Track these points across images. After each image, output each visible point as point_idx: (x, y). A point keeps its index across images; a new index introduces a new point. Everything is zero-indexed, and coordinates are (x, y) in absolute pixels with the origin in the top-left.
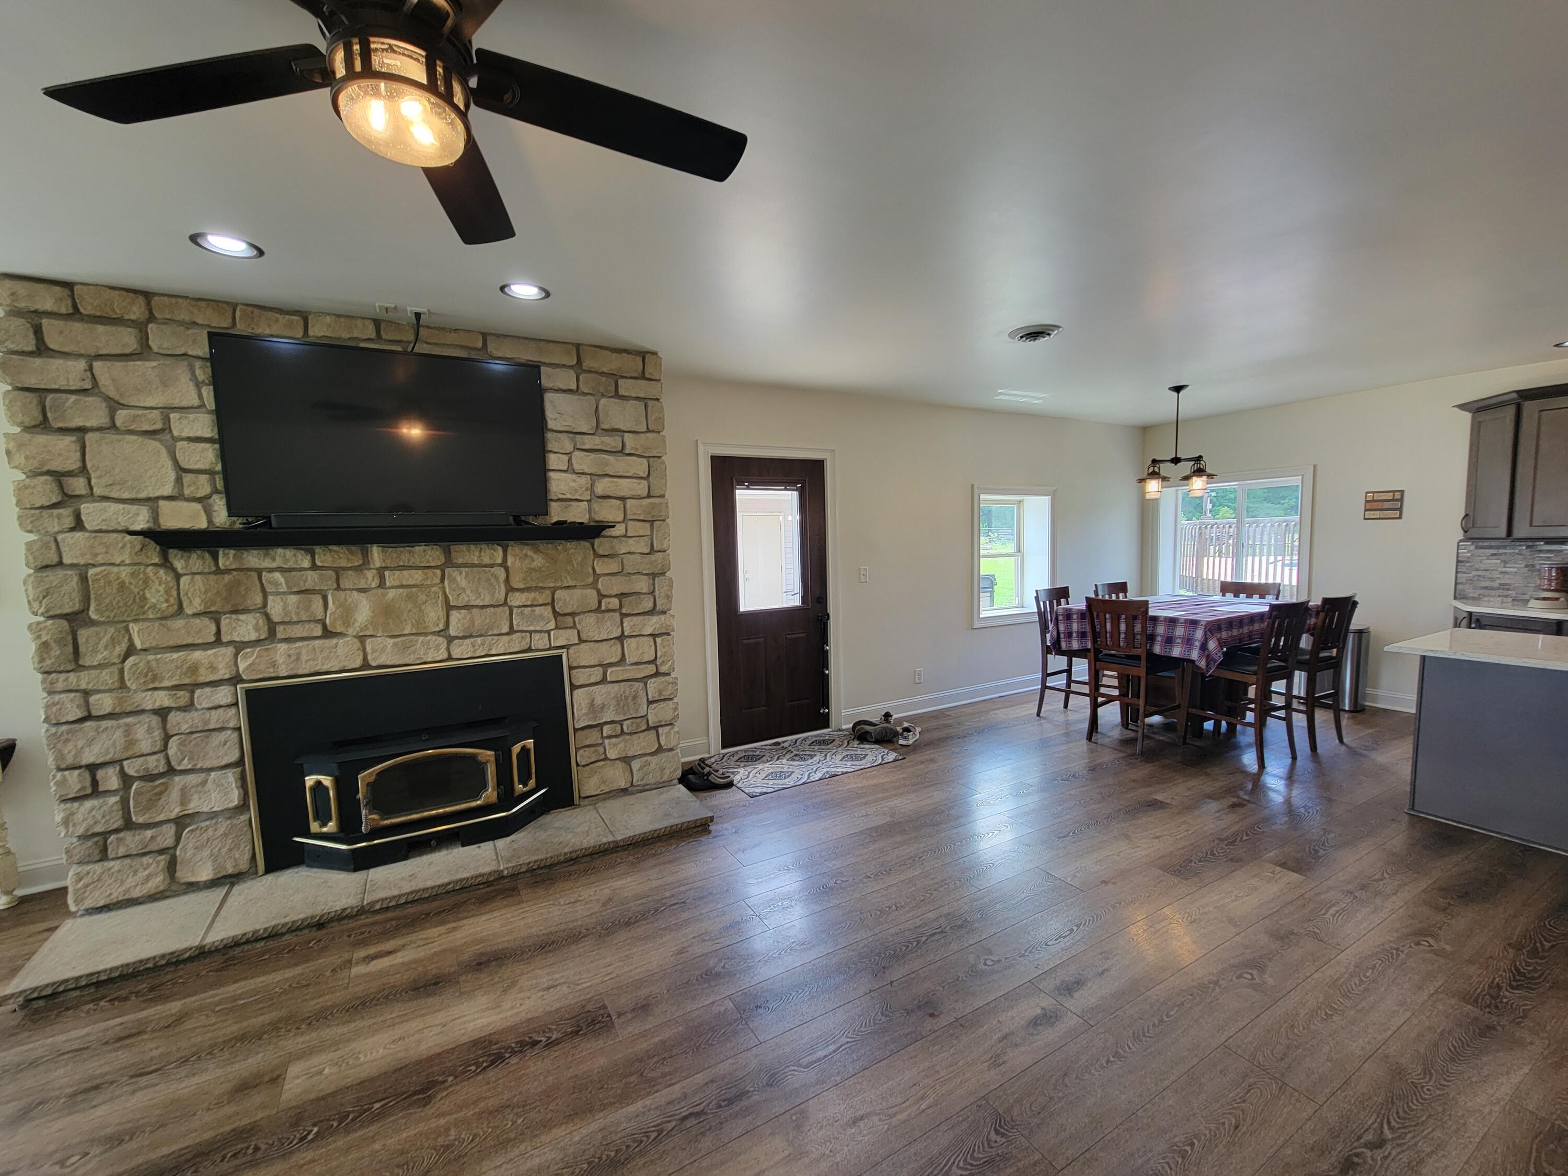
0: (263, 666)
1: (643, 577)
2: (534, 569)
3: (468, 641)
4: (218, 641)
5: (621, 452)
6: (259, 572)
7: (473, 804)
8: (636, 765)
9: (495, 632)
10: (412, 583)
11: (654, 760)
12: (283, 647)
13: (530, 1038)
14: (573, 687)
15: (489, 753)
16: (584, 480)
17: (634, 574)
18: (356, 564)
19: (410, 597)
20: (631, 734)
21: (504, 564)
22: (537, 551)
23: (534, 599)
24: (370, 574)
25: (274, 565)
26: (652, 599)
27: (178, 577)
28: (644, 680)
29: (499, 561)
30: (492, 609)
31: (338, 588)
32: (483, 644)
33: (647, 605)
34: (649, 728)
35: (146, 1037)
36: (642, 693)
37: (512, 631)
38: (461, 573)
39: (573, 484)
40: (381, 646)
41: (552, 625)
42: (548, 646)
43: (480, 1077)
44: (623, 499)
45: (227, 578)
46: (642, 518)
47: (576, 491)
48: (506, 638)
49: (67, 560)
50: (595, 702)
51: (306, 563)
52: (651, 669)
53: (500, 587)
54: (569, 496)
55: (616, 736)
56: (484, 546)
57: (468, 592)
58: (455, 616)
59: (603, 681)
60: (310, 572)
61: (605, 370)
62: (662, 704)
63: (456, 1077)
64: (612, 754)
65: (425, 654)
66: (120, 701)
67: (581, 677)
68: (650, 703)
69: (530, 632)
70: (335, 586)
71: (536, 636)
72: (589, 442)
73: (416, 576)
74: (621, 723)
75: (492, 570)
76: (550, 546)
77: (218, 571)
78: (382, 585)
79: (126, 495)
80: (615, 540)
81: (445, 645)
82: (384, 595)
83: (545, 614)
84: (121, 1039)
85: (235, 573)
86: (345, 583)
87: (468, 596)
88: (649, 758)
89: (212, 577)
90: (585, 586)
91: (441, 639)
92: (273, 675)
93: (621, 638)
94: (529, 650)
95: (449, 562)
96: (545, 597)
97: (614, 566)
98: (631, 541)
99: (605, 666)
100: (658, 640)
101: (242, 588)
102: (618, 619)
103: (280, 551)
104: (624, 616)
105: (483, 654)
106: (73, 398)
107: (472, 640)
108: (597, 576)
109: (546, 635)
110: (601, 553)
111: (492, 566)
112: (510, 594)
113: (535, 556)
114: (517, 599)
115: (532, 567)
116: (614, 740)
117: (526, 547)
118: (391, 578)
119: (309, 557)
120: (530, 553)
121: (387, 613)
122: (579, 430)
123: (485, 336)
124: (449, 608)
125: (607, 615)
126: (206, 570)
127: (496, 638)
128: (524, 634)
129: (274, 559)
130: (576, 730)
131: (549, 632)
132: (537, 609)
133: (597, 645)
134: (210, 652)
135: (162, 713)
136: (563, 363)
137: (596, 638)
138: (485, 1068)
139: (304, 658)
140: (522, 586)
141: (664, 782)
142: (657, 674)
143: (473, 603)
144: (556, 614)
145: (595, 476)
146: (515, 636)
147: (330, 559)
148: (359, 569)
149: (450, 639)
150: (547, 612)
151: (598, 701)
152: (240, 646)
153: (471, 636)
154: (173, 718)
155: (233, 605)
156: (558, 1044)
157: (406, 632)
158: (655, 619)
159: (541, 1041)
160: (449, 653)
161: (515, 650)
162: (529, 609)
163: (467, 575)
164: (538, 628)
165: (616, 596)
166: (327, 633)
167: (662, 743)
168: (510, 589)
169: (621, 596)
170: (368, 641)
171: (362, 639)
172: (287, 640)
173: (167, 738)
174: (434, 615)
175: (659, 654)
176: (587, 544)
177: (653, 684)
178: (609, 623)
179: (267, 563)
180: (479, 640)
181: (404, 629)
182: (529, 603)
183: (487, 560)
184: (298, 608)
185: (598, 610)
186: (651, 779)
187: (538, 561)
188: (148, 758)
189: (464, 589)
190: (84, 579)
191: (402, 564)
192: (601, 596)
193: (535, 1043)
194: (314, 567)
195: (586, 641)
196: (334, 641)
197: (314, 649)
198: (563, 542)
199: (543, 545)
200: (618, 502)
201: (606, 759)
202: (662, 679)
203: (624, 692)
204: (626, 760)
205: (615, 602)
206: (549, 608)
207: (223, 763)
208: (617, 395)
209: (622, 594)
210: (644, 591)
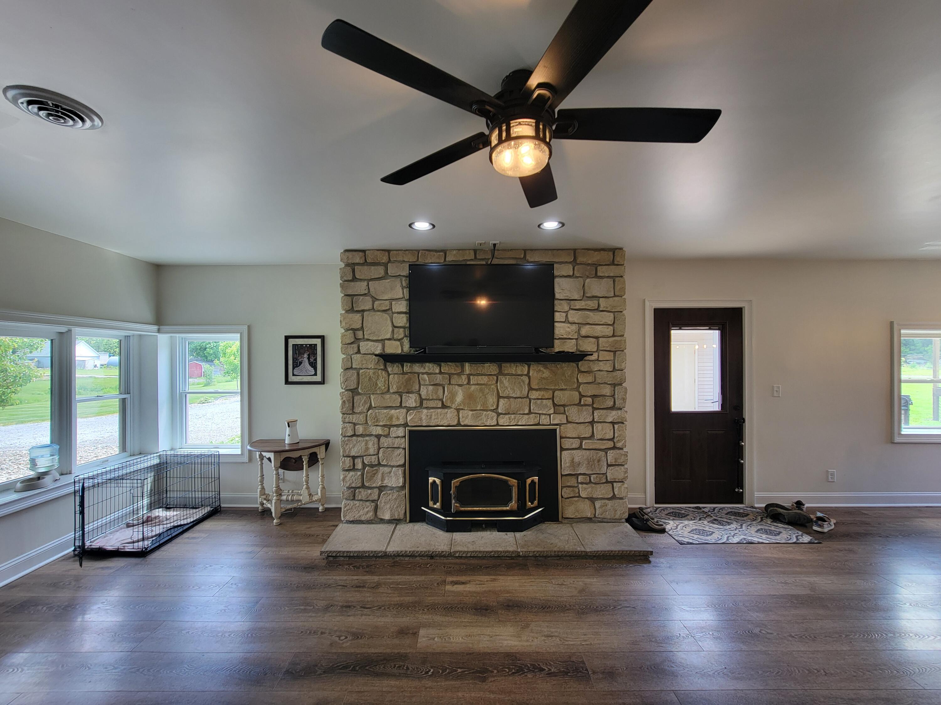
0: (416, 420)
1: (608, 386)
2: (544, 378)
3: (507, 416)
4: (401, 406)
5: (597, 310)
6: (418, 374)
7: (505, 508)
8: (598, 504)
9: (521, 412)
10: (483, 383)
11: (610, 503)
12: (425, 411)
13: (539, 665)
14: (562, 449)
15: (514, 480)
16: (574, 327)
17: (602, 383)
18: (458, 372)
19: (481, 390)
20: (595, 484)
21: (528, 375)
22: (546, 368)
23: (543, 395)
24: (464, 377)
25: (425, 371)
26: (613, 400)
27: (389, 375)
28: (606, 450)
29: (526, 373)
30: (520, 399)
31: (450, 384)
32: (515, 418)
33: (610, 403)
34: (607, 482)
35: (366, 589)
36: (604, 459)
37: (530, 413)
38: (506, 379)
39: (568, 329)
40: (466, 415)
41: (552, 411)
42: (549, 423)
43: (511, 678)
44: (597, 338)
45: (406, 376)
46: (608, 349)
47: (569, 333)
48: (526, 417)
49: (354, 367)
50: (574, 460)
51: (437, 371)
52: (610, 444)
53: (525, 387)
54: (565, 336)
55: (586, 484)
56: (518, 364)
57: (509, 389)
58: (502, 401)
59: (580, 448)
60: (438, 375)
61: (590, 262)
62: (617, 468)
63: (498, 672)
64: (583, 494)
65: (486, 421)
66: (365, 429)
67: (567, 444)
68: (609, 465)
69: (540, 414)
70: (448, 382)
71: (543, 417)
72: (578, 305)
73: (484, 380)
74: (590, 475)
75: (522, 377)
76: (553, 365)
77: (404, 373)
78: (469, 383)
79: (375, 338)
80: (591, 363)
81: (495, 418)
82: (470, 388)
83: (549, 404)
84: (357, 587)
85: (409, 374)
86: (453, 382)
87: (509, 391)
88: (607, 501)
89: (401, 376)
90: (572, 390)
91: (494, 414)
92: (420, 424)
93: (592, 423)
94: (538, 424)
95: (501, 373)
96: (549, 394)
97: (590, 379)
98: (601, 363)
99: (582, 439)
100: (616, 426)
101: (411, 381)
102: (591, 411)
103: (427, 364)
104: (594, 409)
105: (514, 424)
106: (362, 297)
107: (509, 416)
108: (579, 384)
109: (548, 417)
110: (582, 370)
111: (522, 375)
112: (530, 392)
113: (545, 371)
114: (534, 395)
115: (543, 377)
116: (584, 486)
117: (540, 366)
118: (473, 380)
119: (439, 368)
120: (542, 369)
121: (470, 397)
122: (572, 298)
123: (525, 251)
124: (499, 397)
125: (584, 408)
126: (399, 373)
127: (521, 415)
128: (536, 415)
129: (425, 368)
130: (562, 475)
131: (550, 415)
132: (544, 401)
133: (577, 425)
134: (397, 411)
135: (378, 437)
136: (566, 260)
137: (577, 421)
138: (513, 673)
139: (433, 417)
140: (537, 387)
141: (616, 519)
142: (614, 448)
143: (511, 395)
144: (555, 405)
145: (581, 325)
146: (532, 416)
147: (447, 369)
148: (459, 374)
149: (499, 414)
150: (549, 403)
151: (577, 460)
152: (409, 409)
153: (509, 414)
154: (382, 439)
155: (408, 389)
156: (556, 676)
157: (478, 408)
158: (614, 413)
159: (545, 670)
160: (497, 422)
161: (531, 423)
162: (540, 401)
163: (509, 380)
164: (544, 412)
165: (590, 396)
166: (444, 406)
167: (616, 493)
168: (531, 389)
169: (594, 397)
170: (461, 411)
171: (458, 410)
172: (427, 408)
173: (379, 448)
174: (491, 400)
175: (616, 435)
176: (574, 365)
177: (611, 454)
178: (585, 413)
179: (422, 370)
180: (513, 416)
181: (477, 407)
182: (540, 397)
183: (519, 372)
184: (432, 392)
185: (579, 404)
186: (608, 515)
187: (546, 373)
188: (372, 456)
189: (507, 387)
190: (358, 374)
191: (478, 372)
192: (581, 396)
193: (542, 670)
194: (441, 373)
195: (571, 422)
196: (446, 410)
197: (438, 414)
198: (561, 363)
199: (549, 365)
200: (594, 340)
201: (579, 496)
202: (618, 451)
203: (593, 456)
204: (592, 500)
205: (589, 400)
206: (551, 401)
207: (398, 464)
208: (596, 276)
209: (594, 395)
210: (608, 395)
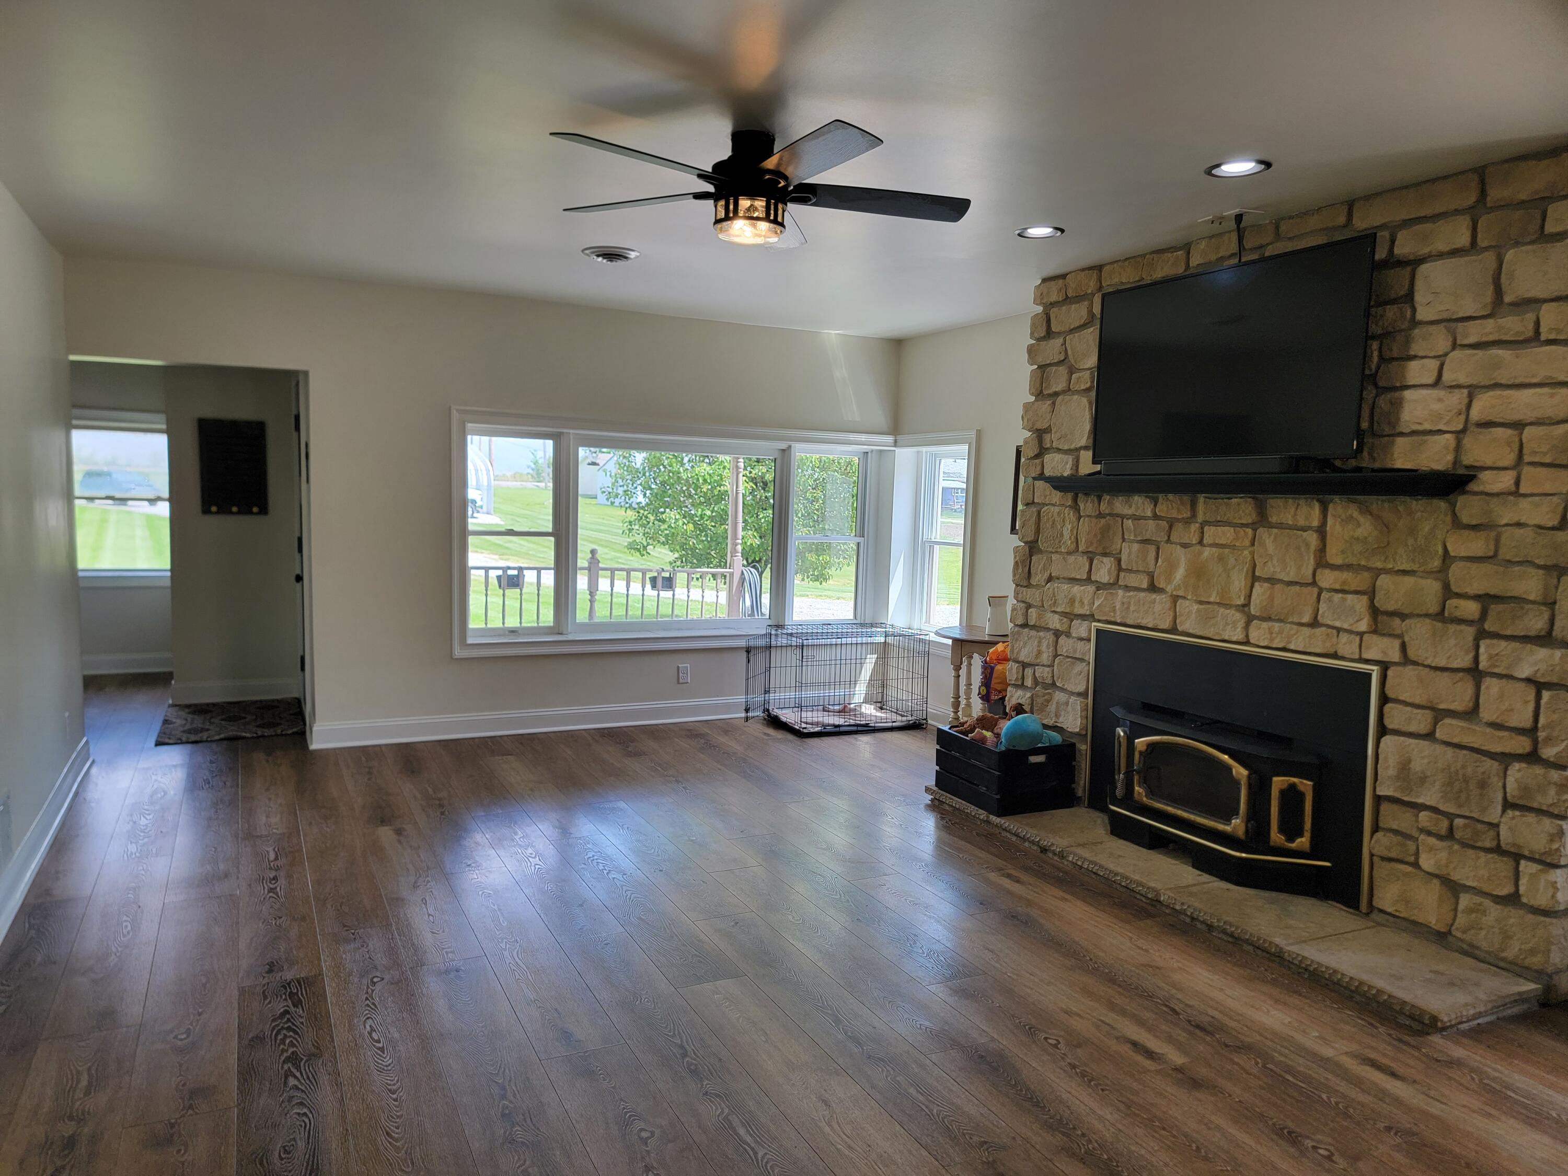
0: (1107, 609)
1: (1532, 571)
2: (1357, 539)
3: (1265, 625)
4: (1088, 580)
5: (1535, 338)
6: (1123, 517)
7: (1221, 827)
8: (1465, 900)
9: (1295, 620)
10: (1225, 542)
11: (1494, 911)
12: (1120, 592)
14: (1383, 731)
15: (1242, 769)
16: (1457, 399)
17: (1520, 563)
18: (1185, 515)
19: (1221, 559)
20: (1464, 845)
21: (1320, 528)
22: (1365, 510)
23: (1344, 583)
24: (1194, 527)
25: (1130, 512)
26: (1546, 616)
27: (1080, 517)
28: (1505, 759)
29: (1315, 523)
30: (1297, 588)
31: (1168, 541)
32: (1281, 632)
33: (1536, 623)
34: (1498, 850)
36: (1496, 782)
37: (1314, 623)
38: (1270, 535)
39: (1437, 407)
40: (1187, 610)
41: (1363, 626)
42: (1357, 657)
44: (1518, 426)
45: (1103, 521)
46: (1547, 460)
47: (1439, 417)
48: (1306, 631)
49: (1035, 500)
50: (1412, 765)
51: (1149, 514)
52: (1522, 745)
53: (1309, 559)
54: (1427, 426)
55: (1440, 837)
56: (1302, 502)
57: (1275, 562)
58: (1258, 589)
59: (1429, 736)
60: (1151, 521)
61: (1523, 196)
62: (1531, 818)
64: (1427, 863)
65: (1223, 630)
66: (1040, 617)
67: (1396, 717)
68: (1508, 805)
69: (1339, 630)
70: (1166, 538)
71: (1344, 637)
72: (1474, 332)
73: (1226, 534)
74: (1451, 817)
75: (1305, 534)
76: (1386, 505)
77: (1100, 516)
78: (1201, 542)
79: (1066, 447)
80: (1495, 500)
81: (1241, 625)
82: (1200, 553)
83: (1358, 607)
85: (1108, 517)
86: (1174, 537)
87: (1274, 566)
88: (1488, 903)
89: (1094, 520)
90: (1429, 574)
91: (1238, 615)
92: (1113, 619)
93: (1475, 673)
94: (1335, 656)
95: (1262, 520)
96: (1355, 581)
97: (1477, 545)
98: (1524, 503)
99: (1439, 714)
100: (1546, 695)
101: (1111, 532)
102: (1470, 639)
103: (1136, 498)
104: (1482, 634)
105: (1280, 646)
106: (1054, 368)
107: (1270, 624)
108: (1447, 557)
109: (1358, 639)
110: (1465, 519)
111: (1304, 529)
112: (1319, 571)
113: (1362, 519)
114: (1327, 579)
115: (1356, 534)
116: (1432, 840)
117: (1352, 505)
118: (1209, 535)
119: (1152, 506)
120: (1356, 514)
121: (1198, 573)
122: (1460, 315)
123: (1350, 205)
124: (1254, 579)
125: (1453, 628)
126: (1093, 514)
127: (1295, 627)
128: (1330, 630)
129: (1130, 507)
130: (1378, 799)
131: (1361, 634)
132: (1350, 597)
133: (1433, 674)
134: (1083, 588)
135: (1057, 634)
136: (1452, 207)
137: (1428, 662)
139: (1132, 608)
140: (1339, 561)
141: (1503, 959)
142: (1532, 757)
143: (1278, 576)
144: (1375, 612)
145: (1473, 391)
146: (1318, 631)
147: (1165, 509)
148: (1188, 522)
149: (1250, 619)
150: (1360, 604)
151: (1417, 765)
152: (1100, 586)
153: (1269, 619)
154: (1062, 640)
155: (1104, 548)
157: (1212, 600)
158: (1542, 653)
160: (1247, 636)
161: (1318, 651)
162: (1340, 595)
163: (1275, 538)
164: (1346, 626)
165: (1477, 597)
166: (1153, 588)
167: (1522, 889)
168: (1321, 563)
169: (1486, 600)
170: (1180, 601)
171: (1175, 599)
172: (1127, 588)
173: (1056, 656)
174: (1238, 583)
175: (1542, 721)
176: (1443, 505)
177: (1516, 771)
178: (1452, 642)
179: (1127, 511)
180: (1277, 626)
181: (1210, 596)
182: (1337, 587)
183: (1302, 522)
184: (1137, 557)
185: (1440, 616)
186: (1484, 940)
187: (1365, 528)
188: (1045, 668)
189: (1271, 557)
190: (1039, 512)
191: (1219, 519)
192: (1448, 592)
194: (1156, 517)
195: (1415, 663)
196: (1154, 596)
197: (1139, 601)
198: (1408, 499)
199: (1376, 503)
200: (1510, 432)
201: (1416, 865)
202: (1538, 770)
203: (1463, 767)
204: (1453, 888)
205: (1471, 609)
206: (1365, 599)
207: (1077, 691)
208: (1544, 237)
209: (1487, 595)
210: (1532, 597)
